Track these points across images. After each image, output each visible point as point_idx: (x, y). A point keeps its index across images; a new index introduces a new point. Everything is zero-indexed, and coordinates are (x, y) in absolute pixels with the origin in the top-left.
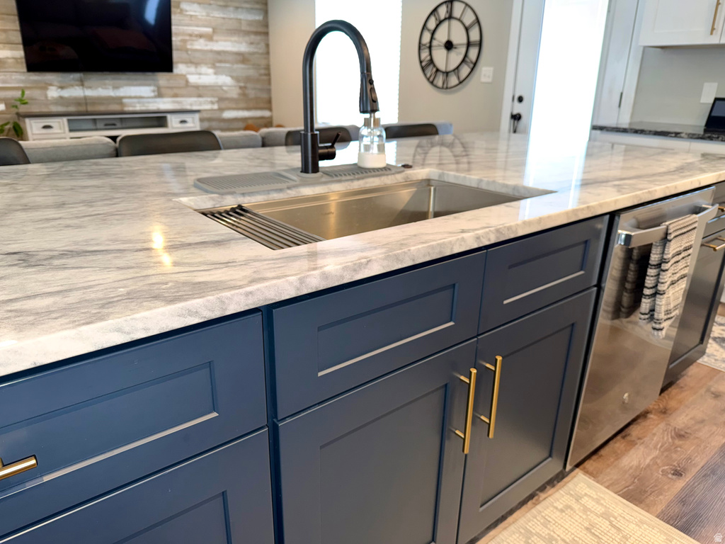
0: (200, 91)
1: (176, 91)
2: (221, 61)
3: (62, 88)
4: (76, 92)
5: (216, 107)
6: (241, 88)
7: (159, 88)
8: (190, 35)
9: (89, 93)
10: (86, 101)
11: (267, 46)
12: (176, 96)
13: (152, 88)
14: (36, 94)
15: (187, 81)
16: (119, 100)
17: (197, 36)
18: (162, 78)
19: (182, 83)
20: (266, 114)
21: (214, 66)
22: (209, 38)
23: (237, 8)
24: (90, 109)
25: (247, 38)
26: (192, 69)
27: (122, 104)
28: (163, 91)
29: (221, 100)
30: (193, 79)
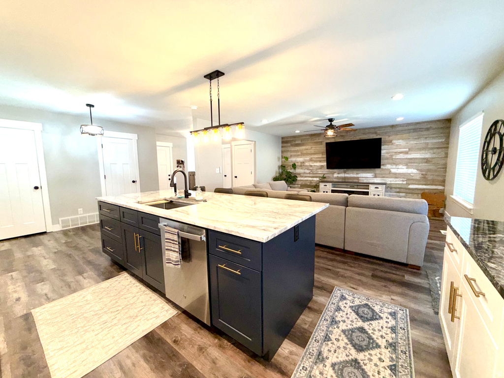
0: (396, 176)
1: (383, 175)
2: (412, 163)
3: (338, 174)
4: (342, 175)
5: (405, 183)
6: (422, 174)
7: (375, 174)
8: (395, 153)
9: (346, 175)
10: (345, 178)
11: (447, 154)
12: (384, 177)
13: (372, 174)
14: (330, 175)
15: (390, 171)
16: (358, 178)
17: (399, 153)
18: (377, 171)
19: (388, 172)
20: (440, 188)
21: (406, 165)
22: (406, 153)
23: (426, 138)
24: (346, 180)
25: (431, 151)
26: (394, 167)
27: (358, 179)
28: (378, 175)
29: (408, 180)
30: (393, 171)
